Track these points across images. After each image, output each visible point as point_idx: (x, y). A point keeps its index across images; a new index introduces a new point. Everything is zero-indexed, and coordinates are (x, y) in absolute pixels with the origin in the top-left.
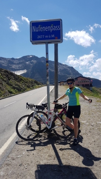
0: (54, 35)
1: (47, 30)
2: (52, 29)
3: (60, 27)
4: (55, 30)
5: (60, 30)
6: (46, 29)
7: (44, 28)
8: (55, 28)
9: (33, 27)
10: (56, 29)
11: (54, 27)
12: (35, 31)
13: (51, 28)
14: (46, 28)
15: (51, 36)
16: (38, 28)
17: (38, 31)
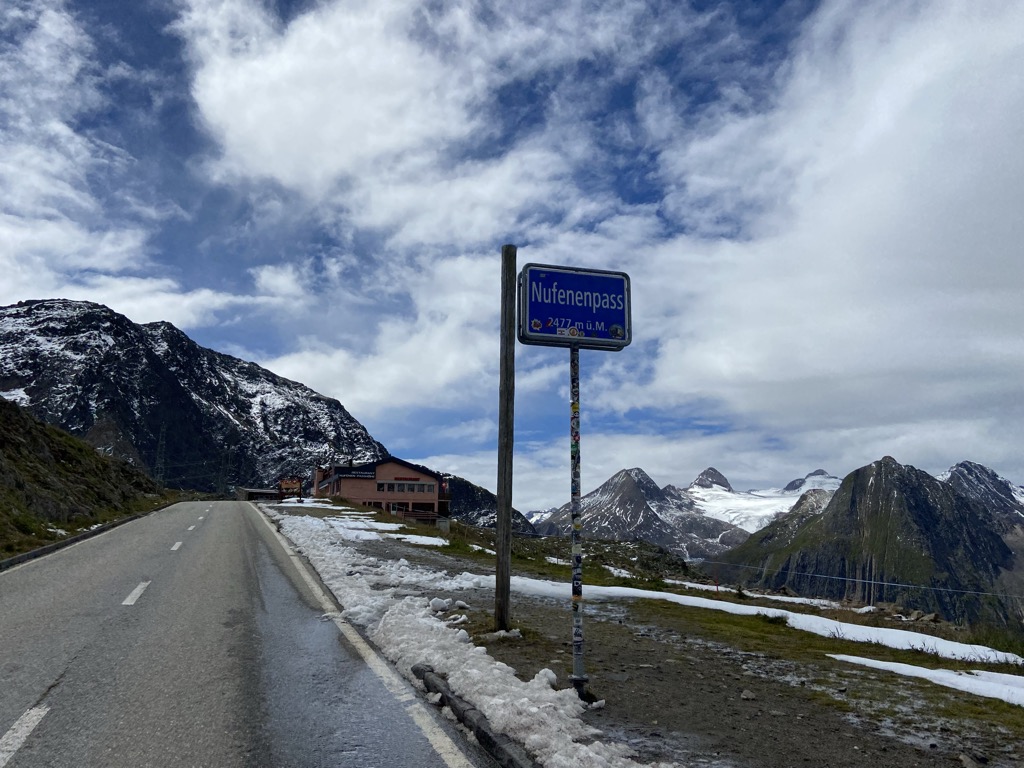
0: (603, 324)
1: (580, 301)
2: (597, 303)
3: (623, 300)
4: (608, 306)
5: (624, 308)
6: (577, 298)
7: (570, 295)
8: (607, 300)
9: (534, 283)
10: (611, 304)
11: (605, 298)
12: (540, 300)
13: (596, 301)
14: (579, 296)
15: (594, 326)
16: (552, 292)
17: (549, 301)
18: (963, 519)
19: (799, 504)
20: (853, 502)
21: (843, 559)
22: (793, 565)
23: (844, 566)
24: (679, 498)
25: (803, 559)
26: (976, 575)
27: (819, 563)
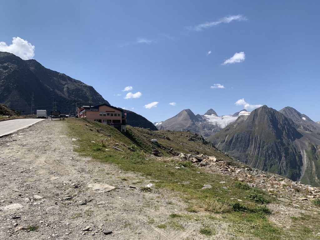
18: (285, 124)
19: (237, 120)
20: (254, 119)
21: (250, 136)
22: (234, 138)
23: (249, 138)
24: (201, 118)
25: (237, 136)
26: (288, 140)
27: (242, 137)
